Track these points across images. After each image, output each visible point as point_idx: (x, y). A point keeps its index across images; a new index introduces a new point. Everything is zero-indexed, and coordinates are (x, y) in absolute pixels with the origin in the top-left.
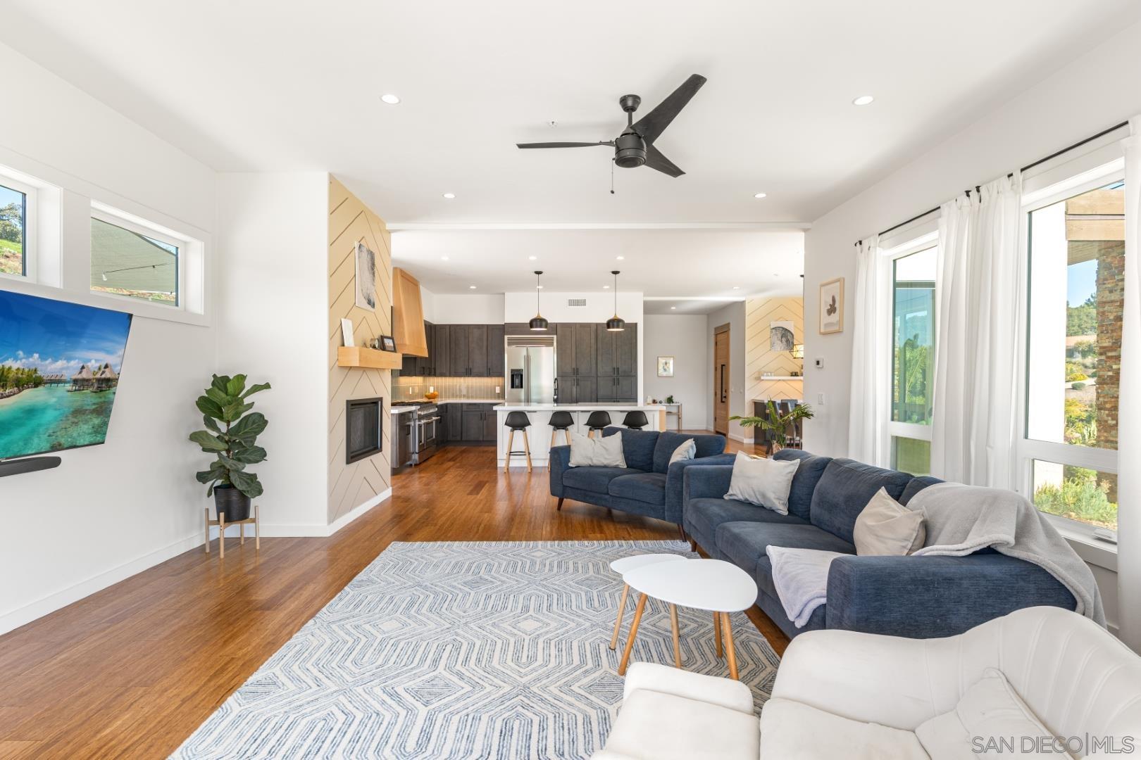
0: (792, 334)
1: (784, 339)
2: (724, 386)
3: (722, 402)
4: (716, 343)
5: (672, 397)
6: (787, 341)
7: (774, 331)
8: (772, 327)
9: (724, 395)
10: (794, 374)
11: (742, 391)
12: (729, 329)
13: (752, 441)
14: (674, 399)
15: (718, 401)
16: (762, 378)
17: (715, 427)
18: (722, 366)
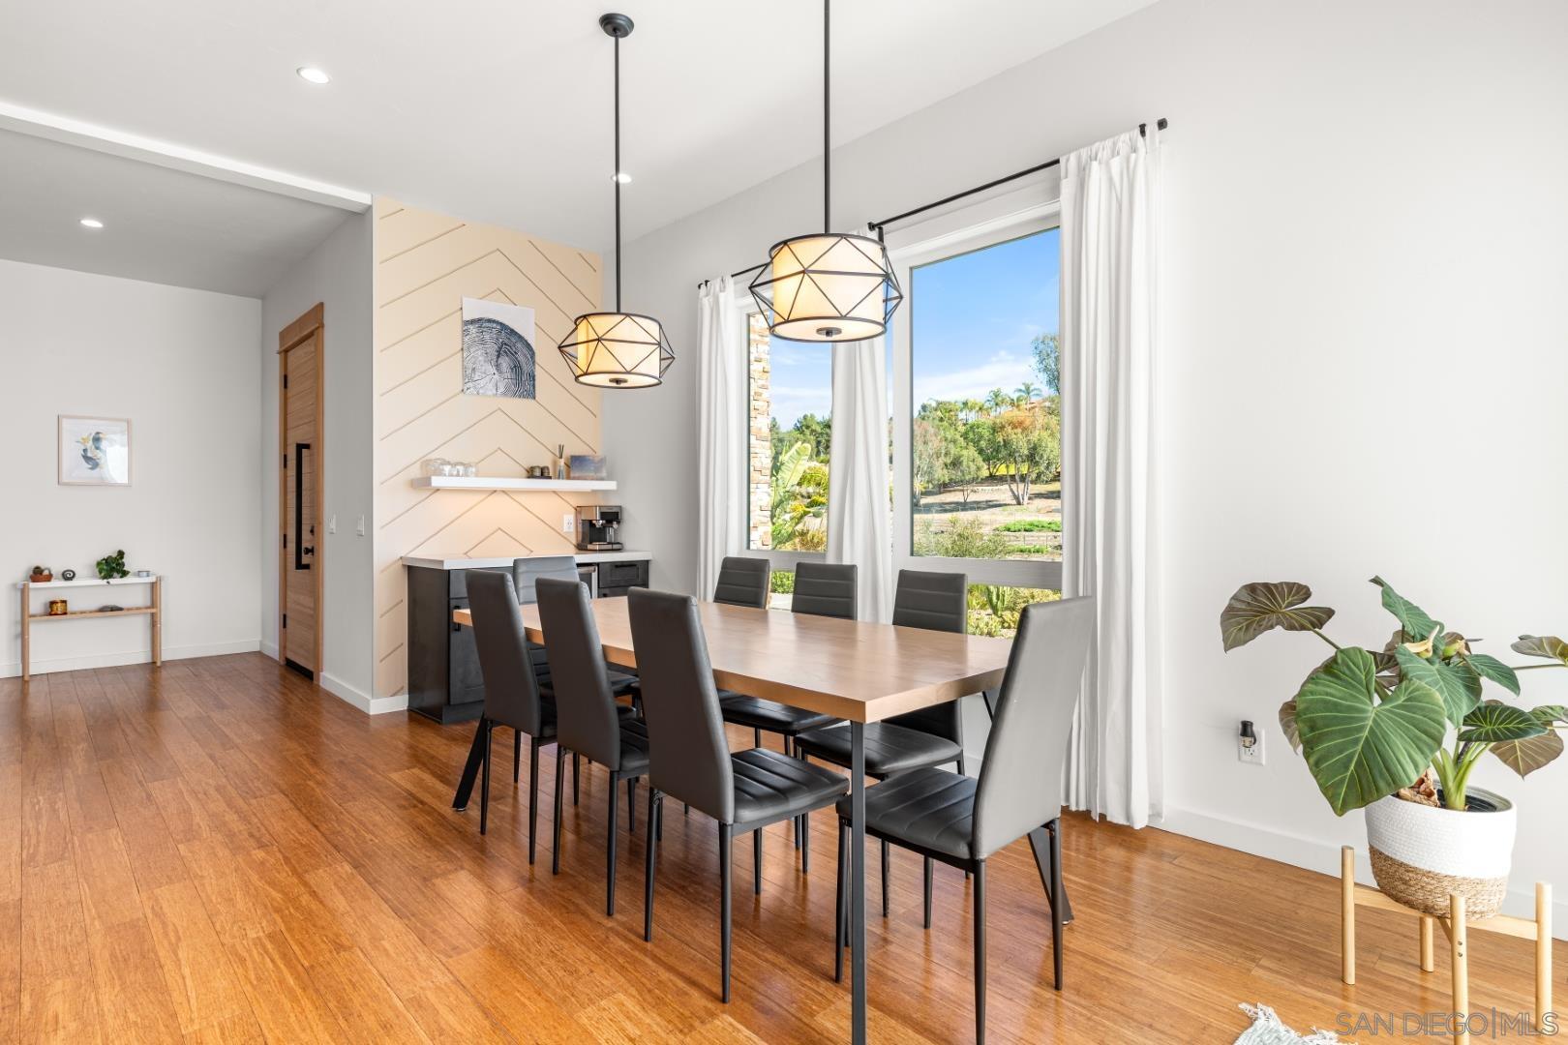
0: (528, 346)
1: (505, 362)
2: (305, 511)
3: (300, 566)
4: (286, 379)
5: (121, 554)
6: (517, 368)
7: (473, 329)
8: (467, 317)
9: (305, 544)
10: (538, 473)
11: (362, 528)
12: (322, 326)
13: (401, 703)
14: (129, 563)
15: (289, 568)
16: (436, 481)
17: (283, 647)
18: (300, 447)
